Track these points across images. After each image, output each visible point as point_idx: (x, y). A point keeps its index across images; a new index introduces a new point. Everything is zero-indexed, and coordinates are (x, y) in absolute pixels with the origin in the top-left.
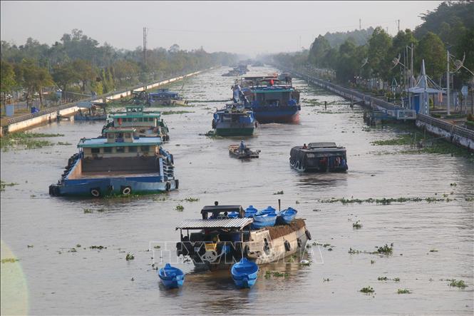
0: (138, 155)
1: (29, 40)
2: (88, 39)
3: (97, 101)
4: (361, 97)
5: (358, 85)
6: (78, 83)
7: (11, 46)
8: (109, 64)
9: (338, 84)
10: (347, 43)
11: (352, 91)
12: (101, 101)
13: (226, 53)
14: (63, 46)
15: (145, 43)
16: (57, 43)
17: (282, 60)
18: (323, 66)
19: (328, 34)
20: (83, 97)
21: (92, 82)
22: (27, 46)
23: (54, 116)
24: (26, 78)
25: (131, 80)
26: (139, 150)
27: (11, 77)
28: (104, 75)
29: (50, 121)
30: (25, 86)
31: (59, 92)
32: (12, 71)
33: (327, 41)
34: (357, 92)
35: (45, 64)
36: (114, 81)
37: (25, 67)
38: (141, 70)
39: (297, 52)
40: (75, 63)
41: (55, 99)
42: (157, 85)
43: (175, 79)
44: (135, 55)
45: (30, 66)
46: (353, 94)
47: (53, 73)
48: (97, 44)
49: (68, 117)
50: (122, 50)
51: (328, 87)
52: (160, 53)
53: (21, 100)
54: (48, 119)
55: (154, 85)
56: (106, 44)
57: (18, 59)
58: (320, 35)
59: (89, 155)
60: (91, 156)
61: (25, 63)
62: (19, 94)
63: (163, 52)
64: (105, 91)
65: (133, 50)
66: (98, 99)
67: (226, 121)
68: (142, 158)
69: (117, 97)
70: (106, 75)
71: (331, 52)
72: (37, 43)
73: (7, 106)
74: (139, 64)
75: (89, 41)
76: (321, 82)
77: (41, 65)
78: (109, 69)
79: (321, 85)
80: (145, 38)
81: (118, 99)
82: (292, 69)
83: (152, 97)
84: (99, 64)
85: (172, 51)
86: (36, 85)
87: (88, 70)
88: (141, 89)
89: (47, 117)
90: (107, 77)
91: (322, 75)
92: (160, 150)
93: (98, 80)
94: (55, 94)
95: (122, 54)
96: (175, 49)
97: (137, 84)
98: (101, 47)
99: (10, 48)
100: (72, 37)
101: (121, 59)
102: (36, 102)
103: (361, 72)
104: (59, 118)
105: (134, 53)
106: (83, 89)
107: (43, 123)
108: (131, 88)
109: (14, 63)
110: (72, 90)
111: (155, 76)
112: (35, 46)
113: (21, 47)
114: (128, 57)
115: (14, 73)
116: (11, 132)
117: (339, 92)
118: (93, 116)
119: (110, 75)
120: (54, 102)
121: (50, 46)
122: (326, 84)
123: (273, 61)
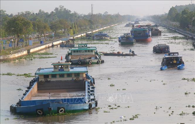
0: (73, 79)
1: (40, 11)
2: (66, 10)
3: (70, 38)
4: (192, 35)
5: (190, 30)
6: (62, 30)
7: (32, 13)
8: (76, 20)
9: (181, 29)
10: (185, 10)
11: (188, 32)
12: (72, 38)
13: (129, 15)
14: (55, 13)
15: (92, 11)
16: (52, 12)
17: (155, 18)
18: (174, 21)
19: (176, 6)
20: (64, 36)
21: (68, 29)
22: (39, 13)
23: (50, 45)
24: (38, 28)
25: (86, 28)
26: (73, 76)
27: (31, 28)
28: (73, 26)
29: (49, 47)
30: (38, 31)
31: (53, 34)
32: (31, 25)
33: (176, 9)
34: (190, 33)
35: (47, 21)
36: (78, 29)
37: (37, 23)
38: (90, 24)
39: (162, 15)
40: (60, 21)
41: (51, 37)
42: (98, 30)
43: (106, 27)
44: (88, 16)
45: (40, 23)
46: (188, 34)
47: (50, 25)
48: (70, 12)
49: (57, 45)
50: (82, 14)
51: (176, 30)
52: (99, 16)
53: (36, 38)
54: (48, 46)
55: (97, 30)
56: (74, 12)
57: (35, 19)
58: (173, 7)
59: (42, 79)
60: (43, 80)
61: (37, 21)
62: (35, 35)
63: (101, 15)
64: (74, 33)
65: (87, 15)
66: (71, 37)
67: (124, 39)
68: (75, 81)
69: (79, 36)
70: (74, 26)
71: (177, 14)
72: (43, 12)
73: (30, 41)
74: (90, 21)
75: (67, 11)
76: (173, 28)
77: (45, 22)
78: (76, 23)
79: (173, 30)
80: (92, 9)
81: (80, 37)
82: (160, 22)
83: (95, 36)
84: (71, 21)
85: (105, 15)
86: (42, 31)
87: (66, 24)
88: (90, 32)
89: (47, 45)
90: (75, 27)
91: (174, 25)
92: (86, 75)
93: (71, 28)
94: (51, 35)
95: (82, 16)
96: (106, 14)
97: (89, 30)
98: (72, 13)
99: (32, 14)
100: (59, 9)
101: (81, 19)
102: (42, 39)
103: (191, 24)
104: (53, 46)
105: (87, 16)
106: (64, 32)
107: (46, 48)
108: (86, 32)
109: (33, 21)
110: (59, 33)
111: (97, 26)
112: (42, 13)
113: (36, 14)
114: (84, 18)
115: (32, 26)
116: (31, 53)
117: (181, 33)
118: (68, 45)
119: (76, 26)
120: (51, 38)
121: (50, 13)
122: (176, 29)
123: (151, 19)
